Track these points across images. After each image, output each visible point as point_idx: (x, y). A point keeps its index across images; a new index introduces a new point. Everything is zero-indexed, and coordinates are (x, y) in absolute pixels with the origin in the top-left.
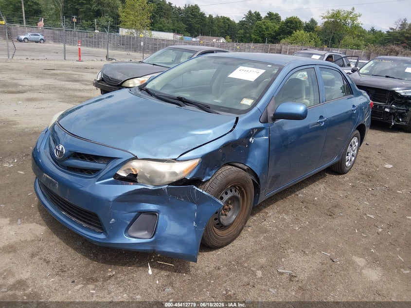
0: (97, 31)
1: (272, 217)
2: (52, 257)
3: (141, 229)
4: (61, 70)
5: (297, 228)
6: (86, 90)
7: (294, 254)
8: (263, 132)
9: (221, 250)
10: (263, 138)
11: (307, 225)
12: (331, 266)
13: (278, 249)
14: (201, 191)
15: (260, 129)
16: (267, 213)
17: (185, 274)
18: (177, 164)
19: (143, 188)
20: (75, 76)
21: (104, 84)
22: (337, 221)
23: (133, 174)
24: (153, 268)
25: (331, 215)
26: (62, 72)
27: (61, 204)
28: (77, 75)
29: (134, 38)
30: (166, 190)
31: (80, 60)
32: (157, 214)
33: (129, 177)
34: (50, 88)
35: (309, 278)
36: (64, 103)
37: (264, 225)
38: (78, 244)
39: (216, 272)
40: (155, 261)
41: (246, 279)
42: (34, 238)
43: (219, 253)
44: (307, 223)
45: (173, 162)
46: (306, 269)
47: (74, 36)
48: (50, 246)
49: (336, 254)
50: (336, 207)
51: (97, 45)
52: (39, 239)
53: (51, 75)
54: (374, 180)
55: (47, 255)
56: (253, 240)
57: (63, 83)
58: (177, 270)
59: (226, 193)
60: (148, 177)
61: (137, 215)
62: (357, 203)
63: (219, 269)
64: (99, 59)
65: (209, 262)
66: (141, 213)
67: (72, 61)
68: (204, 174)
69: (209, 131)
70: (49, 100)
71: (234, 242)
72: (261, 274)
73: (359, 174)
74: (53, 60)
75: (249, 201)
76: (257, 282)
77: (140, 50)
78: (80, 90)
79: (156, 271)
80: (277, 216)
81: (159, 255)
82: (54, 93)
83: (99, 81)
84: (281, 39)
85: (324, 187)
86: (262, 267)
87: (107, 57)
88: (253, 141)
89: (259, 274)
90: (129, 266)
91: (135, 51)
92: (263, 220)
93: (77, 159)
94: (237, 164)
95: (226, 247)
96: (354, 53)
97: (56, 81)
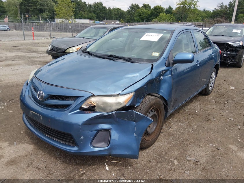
0: (41, 22)
1: (174, 125)
2: (42, 165)
3: (100, 141)
4: (23, 46)
5: (191, 131)
6: (41, 57)
7: (193, 148)
8: (168, 72)
9: (148, 149)
10: (168, 76)
11: (196, 128)
12: (217, 153)
13: (183, 145)
14: (138, 113)
15: (166, 71)
16: (170, 123)
17: (130, 168)
18: (120, 97)
19: (100, 115)
20: (33, 49)
21: (54, 52)
22: (213, 124)
23: (91, 106)
24: (108, 165)
25: (209, 121)
26: (24, 47)
27: (44, 129)
28: (34, 48)
29: (65, 24)
30: (115, 114)
31: (34, 40)
32: (110, 130)
33: (89, 108)
34: (19, 57)
35: (207, 162)
36: (29, 66)
37: (171, 131)
38: (57, 155)
39: (149, 164)
40: (109, 161)
41: (169, 167)
42: (27, 154)
43: (148, 151)
44: (196, 127)
45: (118, 96)
46: (203, 156)
47: (28, 25)
48: (38, 158)
49: (218, 144)
50: (210, 115)
51: (42, 30)
52: (31, 154)
53: (18, 49)
54: (226, 97)
55: (38, 164)
56: (166, 141)
57: (26, 54)
58: (124, 165)
59: (149, 113)
60: (103, 107)
61: (97, 132)
62: (221, 112)
63: (150, 162)
64: (46, 38)
65: (143, 158)
66: (99, 131)
67: (29, 40)
68: (136, 102)
69: (137, 74)
70: (20, 64)
71: (155, 143)
72: (177, 162)
73: (217, 94)
74: (17, 40)
75: (162, 117)
76: (176, 168)
77: (69, 31)
78: (38, 57)
79: (111, 167)
80: (176, 124)
81: (110, 157)
82: (22, 60)
83: (50, 51)
84: (152, 19)
85: (199, 104)
86: (177, 158)
87: (50, 36)
88: (162, 79)
89: (176, 162)
90: (93, 166)
91: (66, 32)
92: (169, 128)
93: (53, 99)
94: (153, 94)
95: (151, 147)
96: (196, 24)
97: (21, 53)
